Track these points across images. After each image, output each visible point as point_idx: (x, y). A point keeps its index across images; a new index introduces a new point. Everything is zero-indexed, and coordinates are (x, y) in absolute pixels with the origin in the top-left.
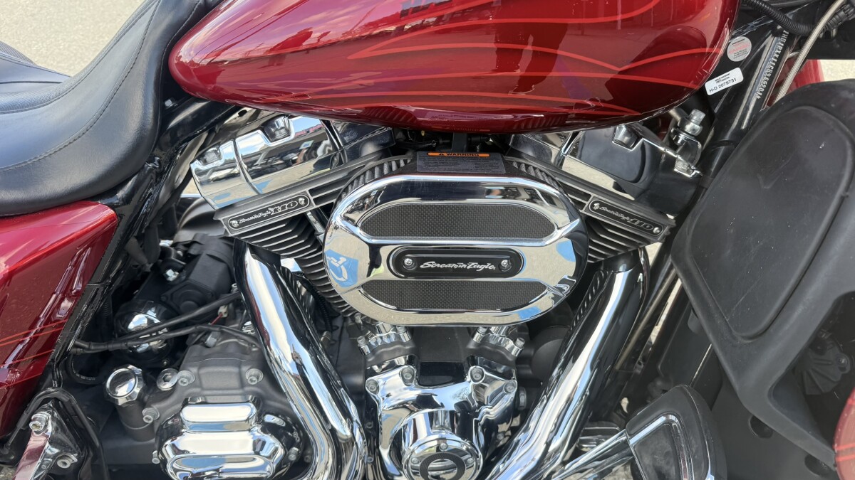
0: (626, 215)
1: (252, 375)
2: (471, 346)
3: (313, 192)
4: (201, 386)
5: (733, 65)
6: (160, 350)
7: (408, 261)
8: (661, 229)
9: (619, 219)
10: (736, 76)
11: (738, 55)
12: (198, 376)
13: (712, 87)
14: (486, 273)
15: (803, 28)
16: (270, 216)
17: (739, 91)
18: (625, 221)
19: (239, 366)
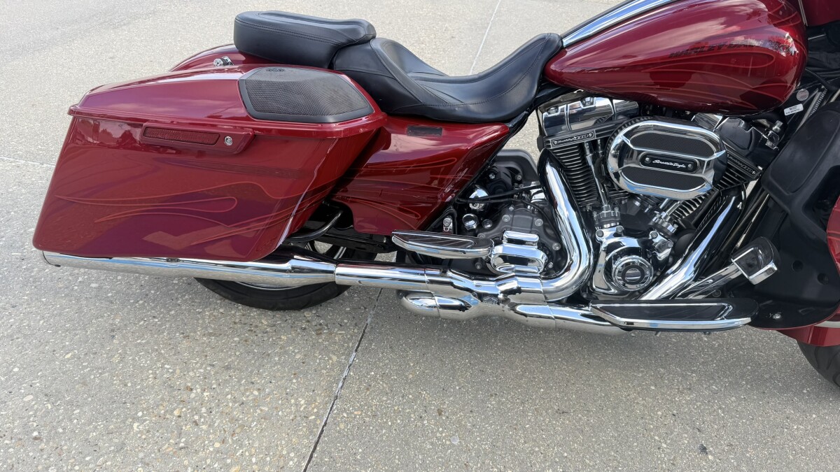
0: (741, 162)
1: (539, 222)
2: (651, 224)
3: (597, 131)
4: (512, 225)
5: (799, 102)
6: (480, 212)
7: (647, 159)
8: (756, 172)
9: (737, 164)
10: (800, 108)
11: (802, 97)
12: (512, 219)
13: (787, 112)
14: (681, 169)
15: (834, 88)
16: (573, 141)
17: (801, 114)
18: (740, 166)
19: (533, 217)
